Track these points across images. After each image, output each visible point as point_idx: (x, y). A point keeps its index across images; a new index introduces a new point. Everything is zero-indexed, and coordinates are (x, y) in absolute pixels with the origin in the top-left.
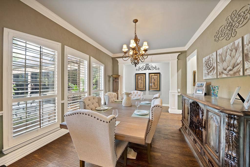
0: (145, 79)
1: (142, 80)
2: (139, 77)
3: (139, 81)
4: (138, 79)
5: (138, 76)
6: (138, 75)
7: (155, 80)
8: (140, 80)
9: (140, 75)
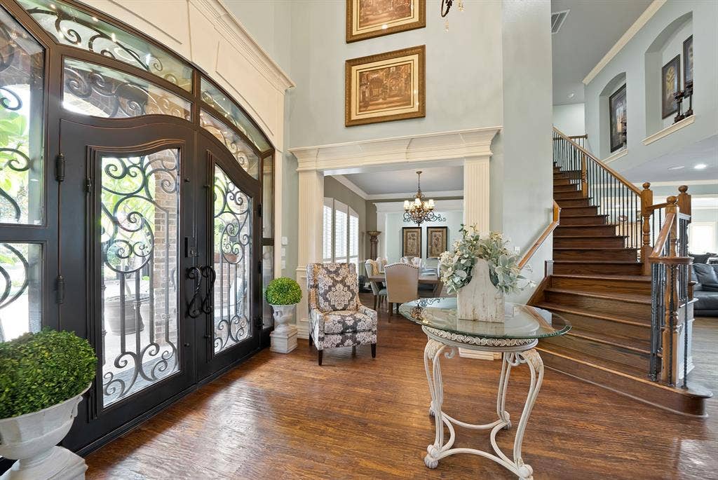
0: (419, 238)
1: (414, 239)
2: (409, 234)
3: (409, 240)
4: (407, 236)
5: (407, 232)
6: (407, 230)
7: (437, 239)
8: (410, 238)
9: (411, 230)
